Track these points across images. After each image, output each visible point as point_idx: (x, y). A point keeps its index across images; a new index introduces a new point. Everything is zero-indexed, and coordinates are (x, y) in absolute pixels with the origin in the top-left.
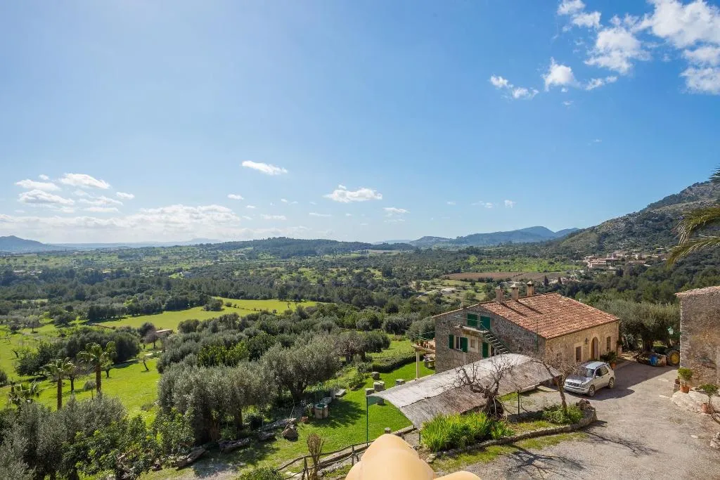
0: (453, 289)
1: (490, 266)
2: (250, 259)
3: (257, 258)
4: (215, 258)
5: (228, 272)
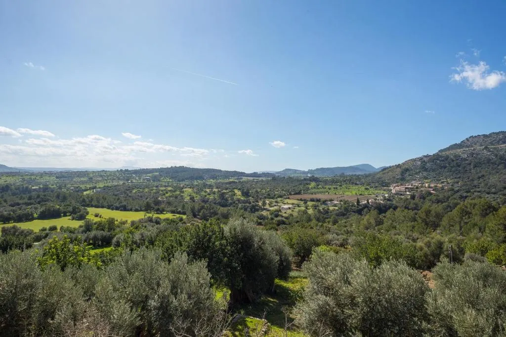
0: (290, 206)
1: (323, 190)
2: (154, 181)
3: (159, 181)
4: (128, 180)
5: (129, 190)
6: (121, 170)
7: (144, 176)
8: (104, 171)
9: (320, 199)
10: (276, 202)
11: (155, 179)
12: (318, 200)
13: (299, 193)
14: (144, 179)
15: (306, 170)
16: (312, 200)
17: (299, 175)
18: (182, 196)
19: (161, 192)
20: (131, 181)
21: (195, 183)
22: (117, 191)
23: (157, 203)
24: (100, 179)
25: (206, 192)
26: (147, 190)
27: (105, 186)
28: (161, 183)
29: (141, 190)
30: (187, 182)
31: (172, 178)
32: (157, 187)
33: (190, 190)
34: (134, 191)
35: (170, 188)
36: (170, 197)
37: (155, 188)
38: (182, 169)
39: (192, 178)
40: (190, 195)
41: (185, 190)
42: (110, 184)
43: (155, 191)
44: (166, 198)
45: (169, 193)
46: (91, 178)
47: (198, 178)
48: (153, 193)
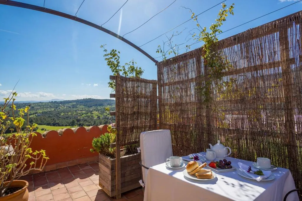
2: (73, 108)
3: (76, 107)
4: (57, 108)
5: (58, 114)
6: (52, 102)
7: (67, 105)
8: (40, 102)
11: (74, 106)
14: (67, 107)
18: (92, 116)
19: (79, 114)
20: (59, 108)
21: (99, 108)
22: (52, 115)
23: (78, 120)
24: (39, 107)
25: (106, 113)
26: (70, 113)
27: (43, 112)
28: (78, 109)
29: (66, 113)
30: (94, 108)
31: (85, 106)
32: (76, 111)
33: (97, 112)
34: (62, 114)
35: (84, 112)
36: (85, 117)
37: (74, 112)
38: (90, 100)
39: (96, 105)
40: (97, 116)
41: (93, 112)
42: (46, 111)
43: (75, 114)
44: (83, 117)
45: (84, 114)
46: (33, 107)
47: (100, 105)
48: (75, 115)
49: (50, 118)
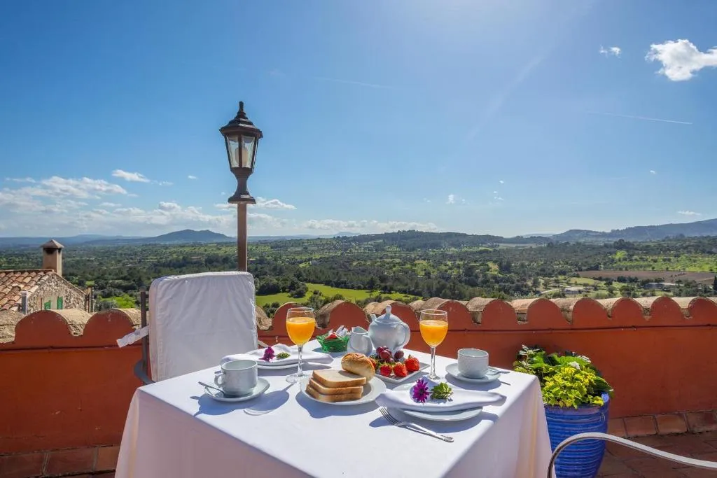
0: (581, 288)
1: (642, 263)
2: (377, 250)
3: (383, 250)
4: (346, 250)
5: (348, 262)
6: (339, 237)
7: (365, 244)
8: (319, 238)
9: (636, 278)
10: (557, 281)
11: (378, 248)
12: (632, 280)
13: (597, 268)
14: (365, 249)
15: (608, 231)
16: (621, 280)
17: (594, 239)
18: (413, 271)
19: (387, 265)
20: (350, 251)
21: (431, 253)
22: (336, 264)
23: (383, 279)
24: (316, 248)
25: (446, 265)
26: (369, 263)
27: (321, 258)
28: (386, 253)
29: (363, 262)
30: (419, 252)
31: (400, 246)
32: (381, 258)
33: (425, 263)
34: (355, 264)
35: (398, 260)
36: (399, 271)
37: (378, 260)
38: (413, 235)
39: (425, 246)
40: (425, 270)
41: (416, 262)
42: (326, 255)
43: (379, 264)
44: (394, 273)
45: (397, 266)
46: (306, 248)
47: (434, 246)
48: (377, 266)
49: (332, 270)
